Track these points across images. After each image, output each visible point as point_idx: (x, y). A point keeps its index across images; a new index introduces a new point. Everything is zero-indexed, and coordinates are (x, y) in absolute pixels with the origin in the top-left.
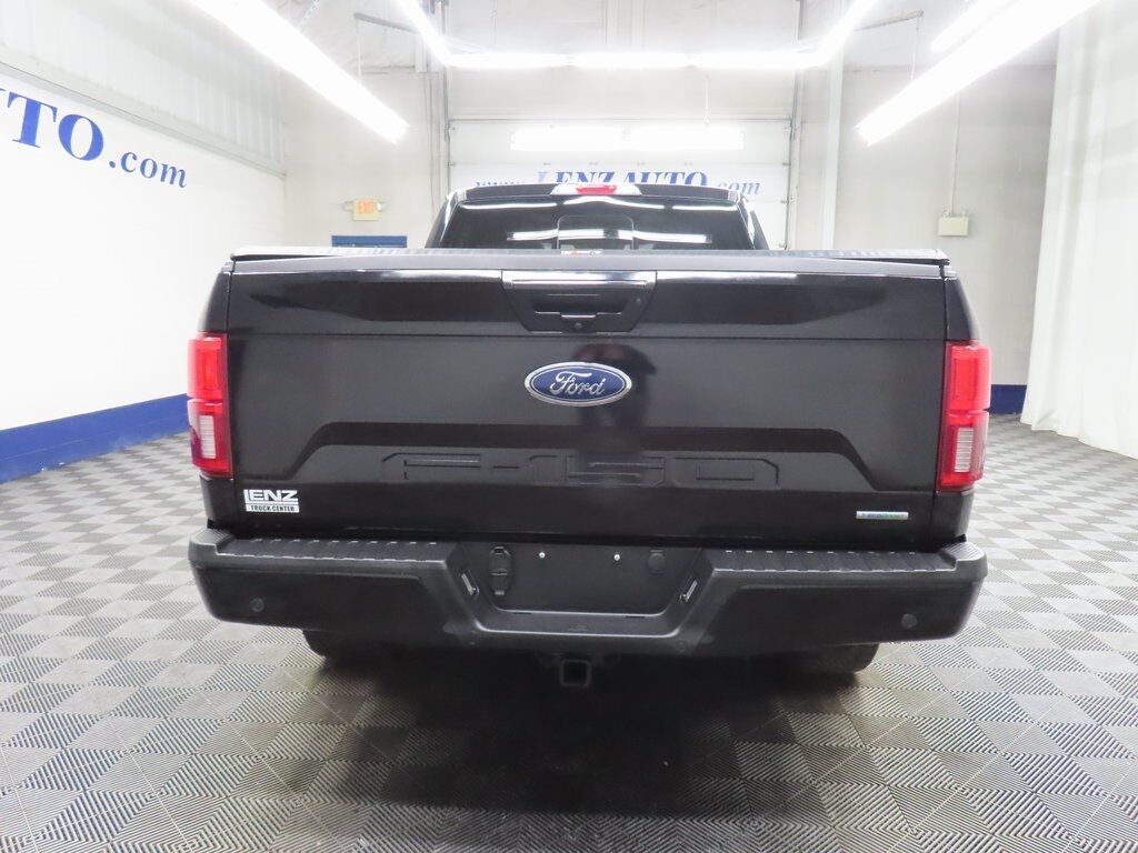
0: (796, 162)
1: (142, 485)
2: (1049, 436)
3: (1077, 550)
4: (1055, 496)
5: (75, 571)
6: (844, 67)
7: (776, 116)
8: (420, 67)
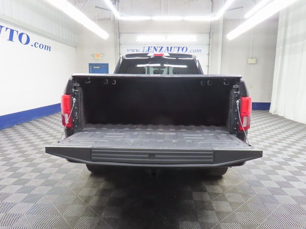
0: (211, 44)
1: (41, 129)
2: (276, 116)
3: (280, 145)
4: (276, 132)
5: (27, 151)
6: (224, 19)
7: (206, 32)
8: (112, 19)
